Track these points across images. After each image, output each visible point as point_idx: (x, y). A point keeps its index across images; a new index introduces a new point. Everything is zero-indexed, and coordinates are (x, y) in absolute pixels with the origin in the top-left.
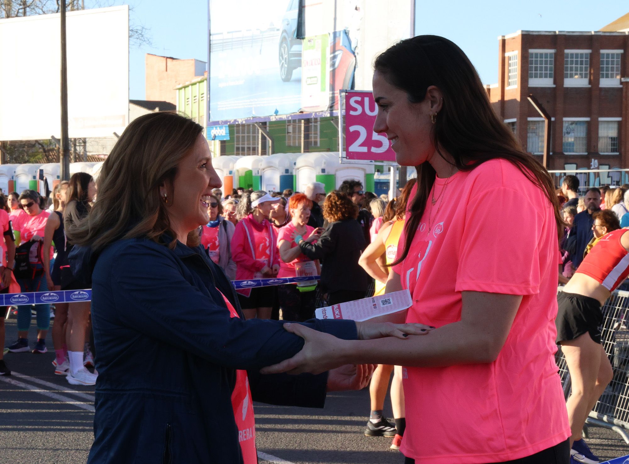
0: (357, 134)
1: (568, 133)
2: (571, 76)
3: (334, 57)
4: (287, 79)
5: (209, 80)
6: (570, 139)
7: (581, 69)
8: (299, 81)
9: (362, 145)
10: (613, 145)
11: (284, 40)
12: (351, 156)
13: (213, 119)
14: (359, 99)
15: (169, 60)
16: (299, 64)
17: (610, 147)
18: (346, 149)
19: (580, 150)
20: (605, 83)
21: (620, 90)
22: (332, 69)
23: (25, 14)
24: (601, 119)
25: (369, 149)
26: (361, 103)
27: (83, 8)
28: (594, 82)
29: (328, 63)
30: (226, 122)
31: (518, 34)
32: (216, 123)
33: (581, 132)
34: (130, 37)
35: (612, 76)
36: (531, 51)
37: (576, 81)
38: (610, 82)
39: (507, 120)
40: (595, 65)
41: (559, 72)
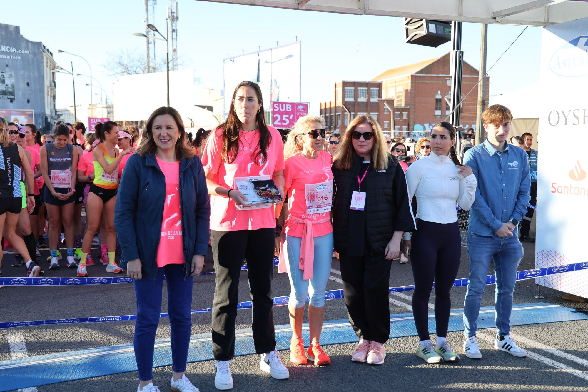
0: (277, 118)
2: (360, 97)
3: (271, 89)
5: (224, 98)
7: (364, 95)
14: (277, 105)
15: (211, 90)
18: (273, 123)
20: (373, 100)
21: (378, 103)
22: (270, 93)
23: (154, 72)
24: (371, 113)
25: (282, 123)
26: (278, 106)
27: (177, 70)
28: (369, 100)
29: (269, 91)
31: (341, 82)
34: (194, 81)
35: (375, 97)
36: (346, 88)
37: (362, 99)
38: (374, 100)
39: (337, 114)
40: (369, 93)
41: (356, 96)
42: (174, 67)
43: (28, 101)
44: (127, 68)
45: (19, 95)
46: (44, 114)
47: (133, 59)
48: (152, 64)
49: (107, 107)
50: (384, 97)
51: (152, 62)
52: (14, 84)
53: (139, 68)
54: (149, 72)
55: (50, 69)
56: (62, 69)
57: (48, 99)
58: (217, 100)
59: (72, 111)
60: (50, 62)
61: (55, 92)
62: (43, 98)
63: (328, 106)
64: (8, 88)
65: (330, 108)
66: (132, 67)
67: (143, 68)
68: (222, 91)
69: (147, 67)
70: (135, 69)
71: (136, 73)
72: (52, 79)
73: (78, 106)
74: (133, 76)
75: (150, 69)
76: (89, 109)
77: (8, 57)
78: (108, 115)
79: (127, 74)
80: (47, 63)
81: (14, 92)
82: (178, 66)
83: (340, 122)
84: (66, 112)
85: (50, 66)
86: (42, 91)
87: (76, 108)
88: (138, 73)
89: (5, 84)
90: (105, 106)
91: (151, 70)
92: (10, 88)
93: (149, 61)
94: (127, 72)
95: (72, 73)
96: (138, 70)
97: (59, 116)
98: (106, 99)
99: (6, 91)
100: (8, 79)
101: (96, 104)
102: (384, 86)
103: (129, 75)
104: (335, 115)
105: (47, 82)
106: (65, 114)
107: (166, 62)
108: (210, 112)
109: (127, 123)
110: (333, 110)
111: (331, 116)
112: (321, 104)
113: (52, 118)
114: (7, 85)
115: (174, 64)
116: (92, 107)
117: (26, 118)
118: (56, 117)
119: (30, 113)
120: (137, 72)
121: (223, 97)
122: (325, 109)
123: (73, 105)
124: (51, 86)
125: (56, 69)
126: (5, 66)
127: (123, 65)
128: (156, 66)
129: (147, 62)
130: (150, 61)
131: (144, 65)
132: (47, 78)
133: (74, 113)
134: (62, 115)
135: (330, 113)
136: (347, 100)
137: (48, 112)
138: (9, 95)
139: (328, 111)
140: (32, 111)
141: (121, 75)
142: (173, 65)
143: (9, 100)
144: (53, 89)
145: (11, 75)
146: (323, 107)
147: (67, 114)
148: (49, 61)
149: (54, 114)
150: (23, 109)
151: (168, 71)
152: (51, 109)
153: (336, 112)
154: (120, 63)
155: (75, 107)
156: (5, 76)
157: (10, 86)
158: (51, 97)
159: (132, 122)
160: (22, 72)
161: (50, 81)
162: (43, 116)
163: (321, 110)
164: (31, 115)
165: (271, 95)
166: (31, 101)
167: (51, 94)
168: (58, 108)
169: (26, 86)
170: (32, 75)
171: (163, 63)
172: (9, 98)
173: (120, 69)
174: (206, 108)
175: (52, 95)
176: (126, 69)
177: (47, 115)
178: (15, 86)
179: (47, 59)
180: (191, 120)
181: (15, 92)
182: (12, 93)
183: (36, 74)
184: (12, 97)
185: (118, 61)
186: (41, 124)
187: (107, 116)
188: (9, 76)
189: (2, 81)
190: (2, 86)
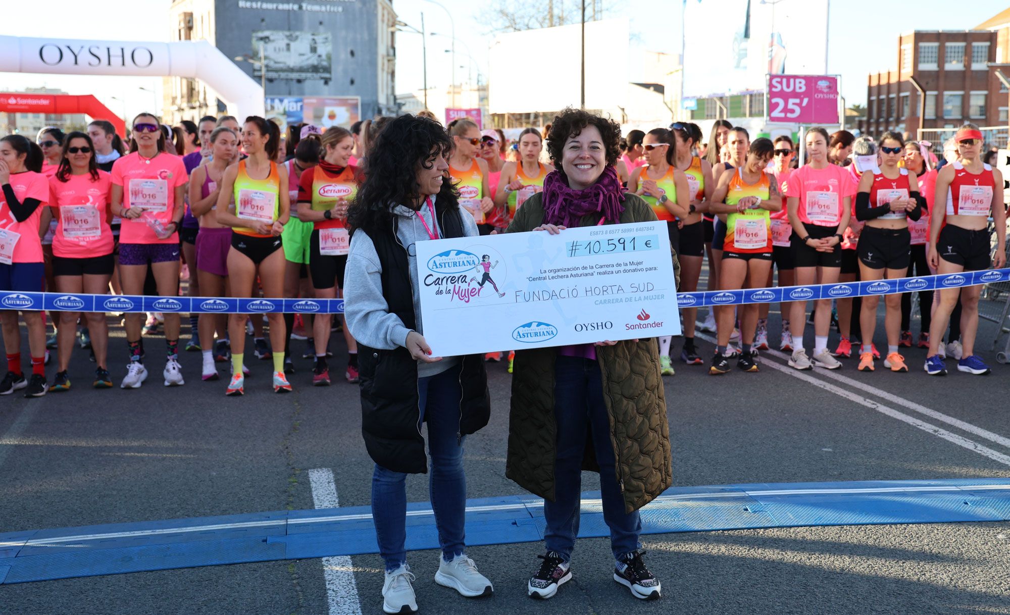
0: (777, 105)
1: (948, 103)
2: (951, 62)
3: (772, 51)
4: (738, 66)
6: (948, 107)
7: (958, 57)
8: (746, 68)
9: (781, 112)
10: (981, 111)
11: (736, 39)
12: (773, 119)
13: (685, 95)
14: (779, 80)
15: (661, 55)
16: (746, 55)
17: (978, 113)
18: (769, 114)
19: (956, 115)
20: (975, 67)
21: (987, 72)
22: (770, 59)
23: (560, 24)
24: (972, 93)
25: (786, 115)
26: (781, 83)
27: (601, 19)
28: (968, 66)
29: (767, 54)
30: (694, 97)
31: (911, 33)
32: (687, 98)
33: (958, 102)
34: (630, 39)
35: (981, 61)
36: (921, 44)
37: (954, 65)
38: (979, 66)
39: (902, 94)
40: (968, 54)
41: (941, 59)
42: (596, 16)
43: (352, 82)
44: (514, 20)
45: (338, 72)
46: (376, 103)
47: (523, 5)
48: (556, 11)
49: (479, 90)
50: (1000, 59)
51: (558, 7)
52: (330, 54)
53: (533, 20)
54: (552, 25)
55: (388, 26)
56: (406, 25)
57: (382, 77)
58: (671, 73)
59: (420, 97)
60: (389, 13)
61: (394, 65)
62: (375, 76)
63: (884, 81)
64: (322, 60)
65: (889, 85)
66: (522, 17)
67: (540, 19)
68: (680, 55)
69: (548, 17)
70: (526, 21)
71: (529, 28)
72: (390, 44)
73: (431, 88)
74: (524, 33)
75: (553, 19)
76: (449, 93)
77: (323, 8)
78: (481, 103)
79: (512, 29)
80: (383, 15)
81: (330, 68)
82: (604, 13)
83: (907, 111)
84: (411, 100)
85: (388, 20)
86: (373, 63)
87: (427, 91)
88: (532, 29)
89: (317, 55)
90: (476, 87)
91: (554, 23)
92: (324, 61)
93: (552, 4)
94: (512, 27)
95: (421, 30)
96: (533, 23)
97: (400, 106)
98: (479, 75)
99: (318, 65)
100: (322, 45)
101: (461, 84)
102: (1000, 39)
103: (517, 33)
104: (899, 97)
105: (382, 49)
106: (410, 102)
107: (581, 6)
108: (658, 95)
109: (511, 117)
110: (895, 88)
111: (890, 100)
112: (870, 76)
113: (388, 109)
114: (320, 56)
115: (596, 9)
116: (455, 89)
117: (347, 110)
118: (395, 109)
119: (354, 102)
120: (530, 25)
121: (681, 67)
122: (879, 86)
123: (423, 87)
124: (388, 55)
125: (398, 27)
126: (318, 23)
127: (507, 15)
128: (565, 15)
129: (548, 7)
130: (554, 6)
131: (543, 13)
132: (382, 42)
133: (424, 102)
134: (404, 104)
135: (889, 93)
136: (923, 67)
137: (382, 100)
138: (323, 72)
139: (885, 90)
140: (357, 99)
141: (503, 32)
142: (594, 10)
143: (322, 82)
144: (392, 61)
145: (327, 39)
146: (874, 83)
147: (414, 103)
148: (386, 13)
149: (392, 103)
150: (343, 94)
151: (583, 22)
152: (387, 95)
153: (899, 91)
154: (502, 12)
155: (425, 89)
156: (318, 41)
157: (324, 57)
158: (388, 73)
159: (521, 115)
160: (343, 33)
161: (387, 46)
162: (374, 107)
163: (870, 88)
164: (355, 106)
165: (771, 62)
166: (356, 82)
167: (388, 68)
168: (399, 92)
169: (349, 56)
170: (358, 36)
171: (575, 8)
172: (322, 78)
173: (502, 22)
174: (652, 88)
175: (390, 71)
176: (512, 21)
177: (381, 106)
178: (333, 58)
179: (383, 8)
180: (623, 109)
181: (333, 67)
182: (327, 70)
183: (366, 36)
184: (327, 75)
185: (498, 9)
187: (479, 105)
188: (324, 41)
189: (314, 50)
190: (313, 58)
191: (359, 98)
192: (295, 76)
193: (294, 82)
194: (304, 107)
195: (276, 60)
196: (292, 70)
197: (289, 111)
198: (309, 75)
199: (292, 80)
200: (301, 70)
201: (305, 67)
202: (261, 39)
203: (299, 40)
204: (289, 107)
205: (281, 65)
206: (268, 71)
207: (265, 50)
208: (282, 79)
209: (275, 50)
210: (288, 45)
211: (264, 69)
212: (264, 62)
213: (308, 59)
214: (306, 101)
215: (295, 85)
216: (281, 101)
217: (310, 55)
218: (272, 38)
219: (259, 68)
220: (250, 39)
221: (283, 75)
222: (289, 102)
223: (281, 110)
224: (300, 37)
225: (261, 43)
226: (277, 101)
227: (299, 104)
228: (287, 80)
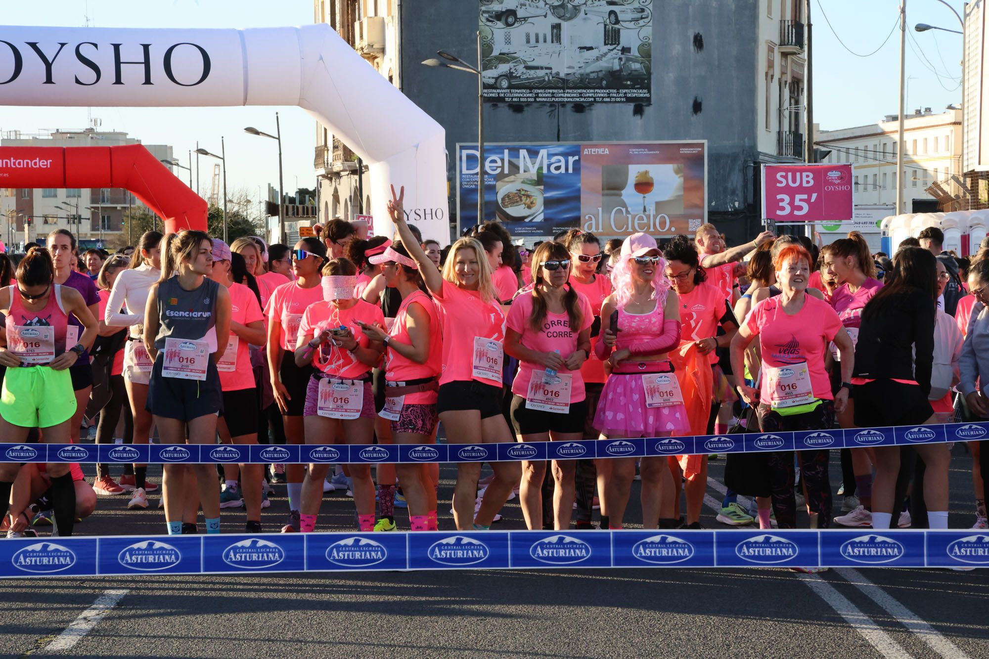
43: (697, 107)
45: (665, 84)
52: (650, 44)
62: (751, 92)
64: (628, 60)
72: (789, 16)
81: (649, 79)
86: (747, 64)
89: (619, 48)
92: (635, 60)
99: (621, 70)
100: (631, 25)
114: (625, 50)
117: (678, 172)
119: (695, 151)
132: (769, 12)
137: (766, 144)
138: (633, 86)
140: (702, 145)
143: (631, 107)
144: (794, 54)
145: (643, 10)
152: (780, 133)
156: (621, 16)
157: (635, 52)
161: (782, 21)
162: (746, 162)
164: (696, 161)
166: (706, 105)
167: (783, 71)
169: (692, 47)
170: (714, 4)
172: (629, 100)
178: (654, 53)
181: (655, 75)
182: (642, 80)
183: (731, 2)
184: (643, 94)
186: (739, 192)
188: (639, 15)
189: (612, 37)
190: (609, 56)
191: (705, 142)
192: (570, 96)
193: (569, 107)
194: (582, 163)
195: (530, 64)
196: (563, 83)
197: (551, 176)
198: (601, 93)
199: (563, 104)
200: (584, 82)
201: (592, 76)
202: (499, 16)
203: (582, 14)
204: (549, 166)
205: (541, 73)
206: (510, 87)
207: (508, 41)
208: (543, 104)
209: (528, 41)
210: (557, 27)
211: (505, 84)
212: (504, 68)
213: (598, 59)
214: (586, 152)
215: (569, 117)
216: (533, 153)
217: (605, 49)
218: (521, 13)
219: (492, 81)
220: (477, 18)
221: (544, 95)
222: (550, 156)
223: (533, 173)
224: (583, 8)
225: (500, 24)
226: (523, 153)
227: (571, 160)
228: (552, 104)
